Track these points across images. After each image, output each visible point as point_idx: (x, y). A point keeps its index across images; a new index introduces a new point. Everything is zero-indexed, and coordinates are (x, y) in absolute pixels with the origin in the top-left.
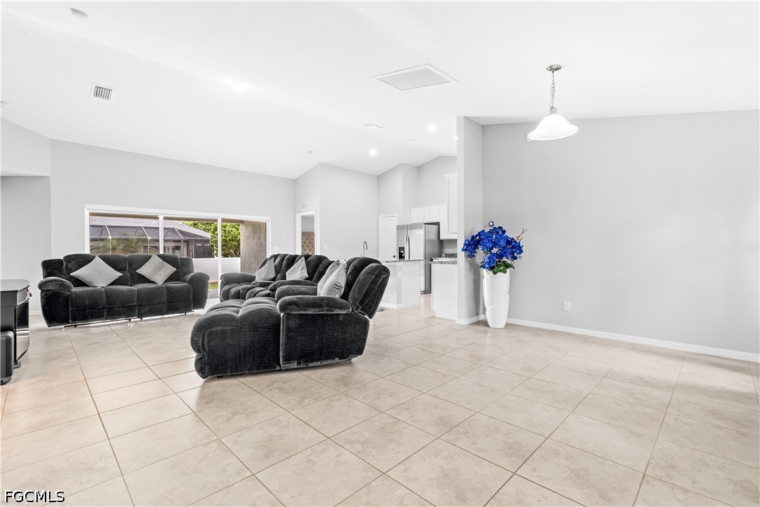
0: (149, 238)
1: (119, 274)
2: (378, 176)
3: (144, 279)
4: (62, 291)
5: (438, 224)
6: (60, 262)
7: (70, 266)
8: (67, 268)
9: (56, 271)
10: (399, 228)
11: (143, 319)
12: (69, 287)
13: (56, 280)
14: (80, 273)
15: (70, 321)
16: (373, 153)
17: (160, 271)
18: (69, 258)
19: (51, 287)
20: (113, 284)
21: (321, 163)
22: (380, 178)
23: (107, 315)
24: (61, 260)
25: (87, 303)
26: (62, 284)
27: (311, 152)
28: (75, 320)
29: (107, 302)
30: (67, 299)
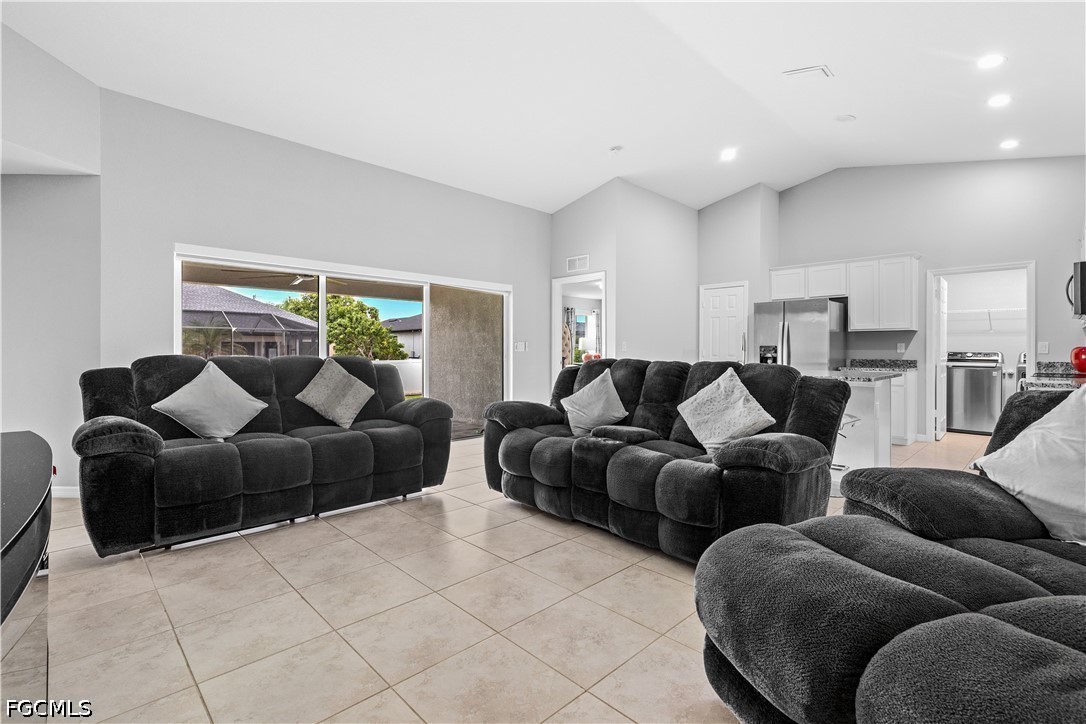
0: (234, 329)
1: (261, 405)
2: (699, 211)
3: (314, 417)
4: (137, 457)
5: (843, 301)
6: (122, 373)
7: (149, 385)
8: (142, 389)
9: (117, 398)
10: (760, 309)
11: (321, 515)
12: (154, 446)
13: (120, 427)
14: (173, 403)
15: (157, 537)
16: (728, 155)
17: (344, 396)
18: (144, 365)
19: (108, 448)
20: (248, 428)
21: (618, 178)
22: (704, 215)
23: (245, 516)
24: (127, 369)
25: (199, 487)
26: (137, 438)
27: (618, 148)
28: (167, 532)
29: (246, 480)
30: (149, 478)
